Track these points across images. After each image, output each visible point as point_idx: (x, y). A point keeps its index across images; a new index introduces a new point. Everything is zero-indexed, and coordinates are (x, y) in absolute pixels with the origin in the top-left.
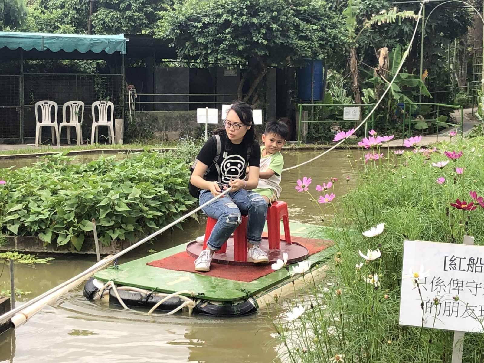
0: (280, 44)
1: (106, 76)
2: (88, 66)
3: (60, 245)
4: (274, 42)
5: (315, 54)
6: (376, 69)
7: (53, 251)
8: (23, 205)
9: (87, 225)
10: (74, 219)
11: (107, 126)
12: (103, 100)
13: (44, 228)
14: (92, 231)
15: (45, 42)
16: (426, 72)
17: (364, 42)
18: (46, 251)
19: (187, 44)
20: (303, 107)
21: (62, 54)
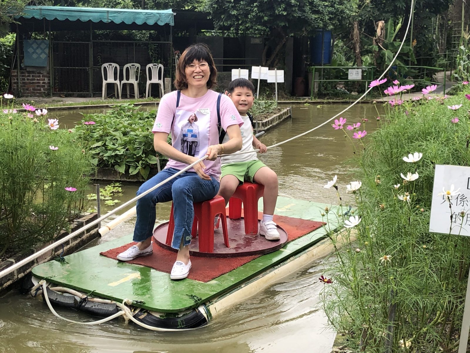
0: (297, 17)
1: (157, 43)
2: (143, 36)
3: (131, 174)
4: (293, 16)
5: (325, 25)
6: (374, 38)
7: (126, 180)
8: (102, 143)
9: (152, 159)
10: (142, 154)
11: (158, 84)
12: (155, 63)
13: (119, 161)
14: (156, 164)
15: (109, 15)
16: (415, 41)
17: (365, 16)
18: (119, 179)
19: (222, 16)
20: (316, 68)
21: (123, 25)
